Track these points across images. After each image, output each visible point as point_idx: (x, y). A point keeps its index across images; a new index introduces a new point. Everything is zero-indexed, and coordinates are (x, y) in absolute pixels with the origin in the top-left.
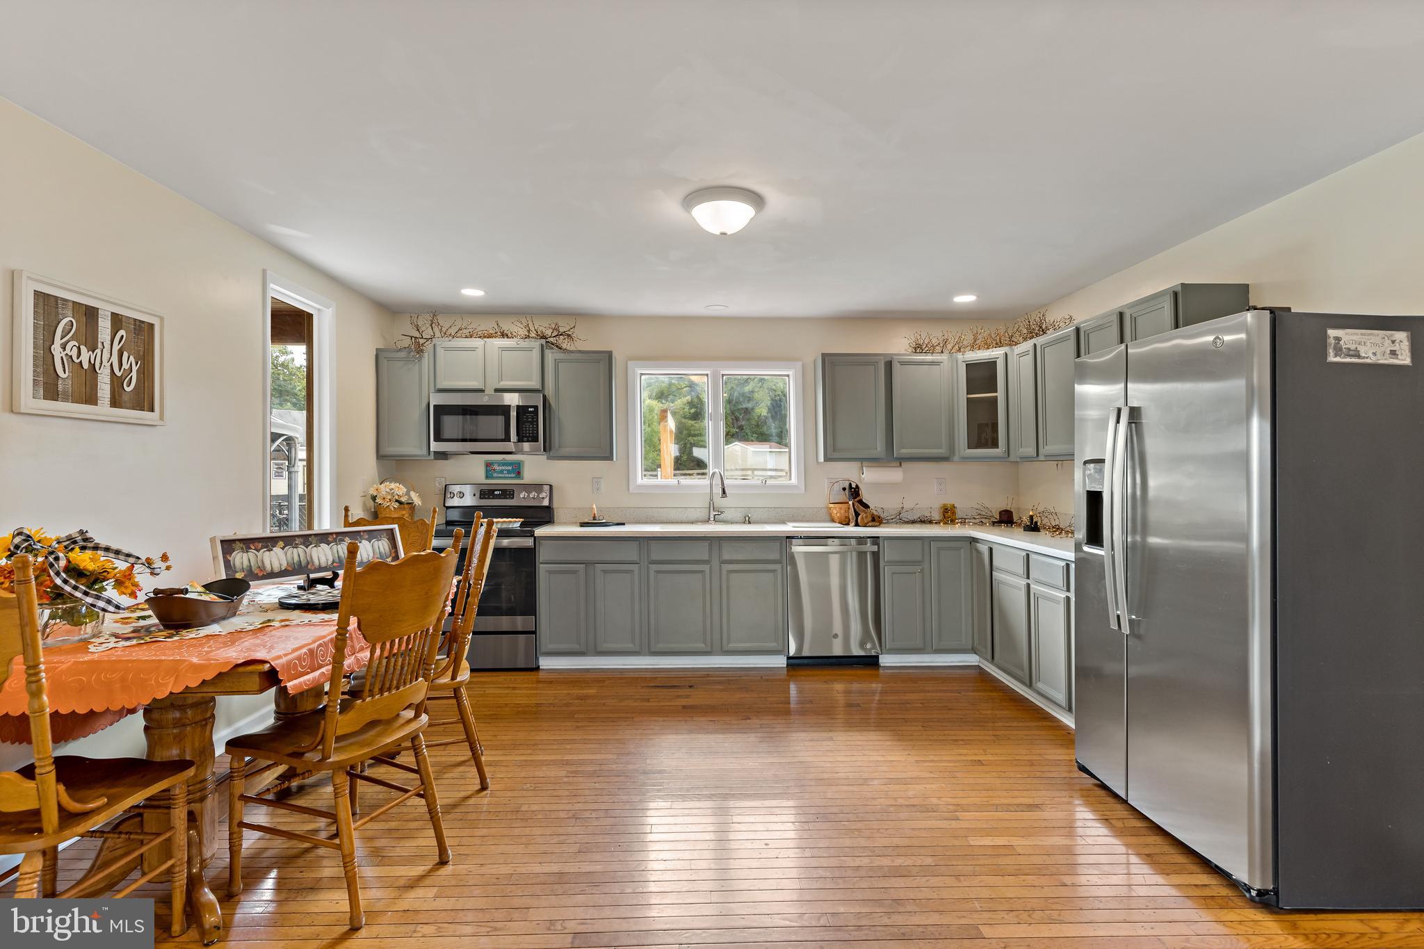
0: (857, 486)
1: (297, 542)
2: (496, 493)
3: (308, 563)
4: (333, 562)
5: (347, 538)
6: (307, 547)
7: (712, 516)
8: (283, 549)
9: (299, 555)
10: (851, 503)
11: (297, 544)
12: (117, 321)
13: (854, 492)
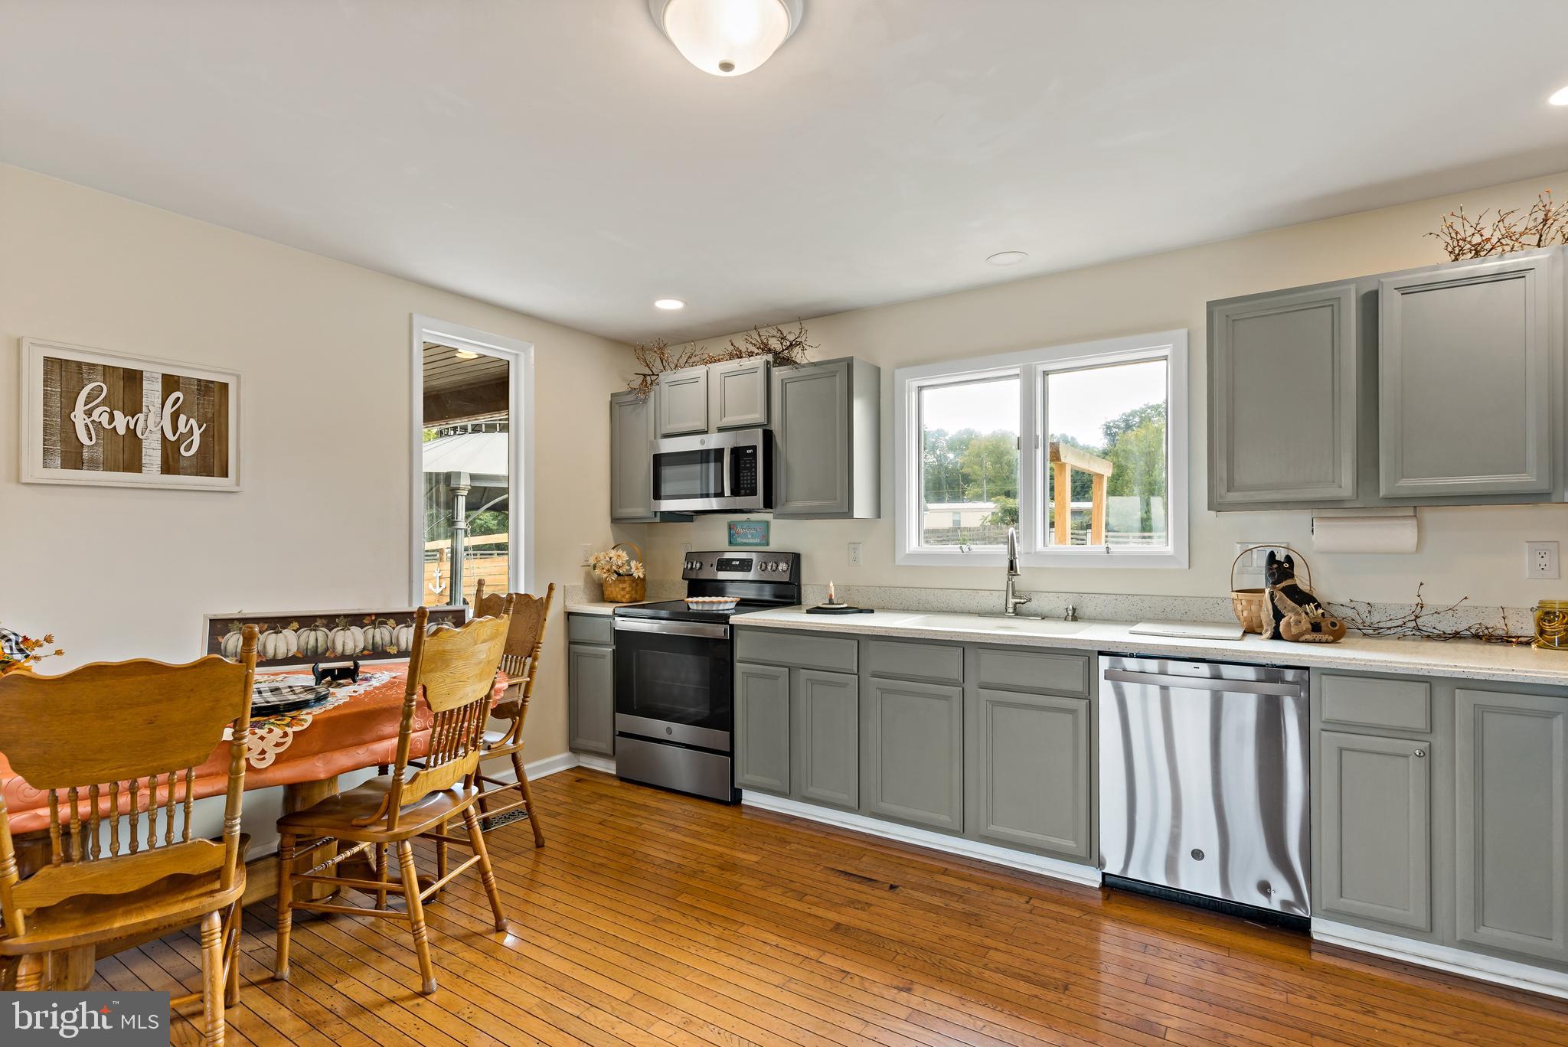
0: (1289, 559)
1: (317, 624)
2: (734, 563)
3: (327, 649)
4: (364, 649)
5: (392, 620)
6: (330, 630)
7: (1010, 605)
8: (296, 631)
9: (317, 640)
10: (1267, 591)
11: (318, 626)
12: (170, 383)
13: (1280, 569)
